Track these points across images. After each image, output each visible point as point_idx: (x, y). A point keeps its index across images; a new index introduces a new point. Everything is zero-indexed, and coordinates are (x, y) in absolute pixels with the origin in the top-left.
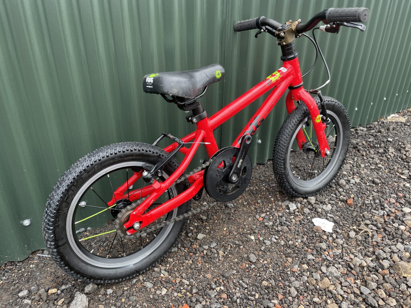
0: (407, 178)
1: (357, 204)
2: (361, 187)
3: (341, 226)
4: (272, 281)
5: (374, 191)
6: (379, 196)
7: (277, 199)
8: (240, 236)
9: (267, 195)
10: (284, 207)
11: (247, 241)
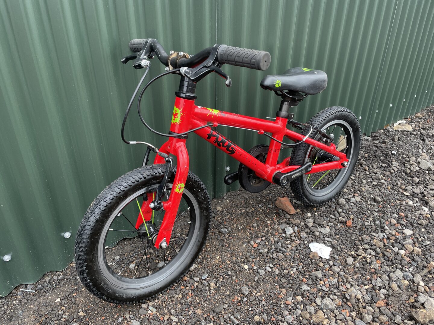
0: (411, 195)
1: (357, 225)
2: (362, 206)
3: (339, 251)
4: (265, 316)
5: (375, 211)
6: (379, 216)
7: (274, 222)
8: (233, 266)
9: (263, 217)
10: (280, 231)
11: (240, 270)
